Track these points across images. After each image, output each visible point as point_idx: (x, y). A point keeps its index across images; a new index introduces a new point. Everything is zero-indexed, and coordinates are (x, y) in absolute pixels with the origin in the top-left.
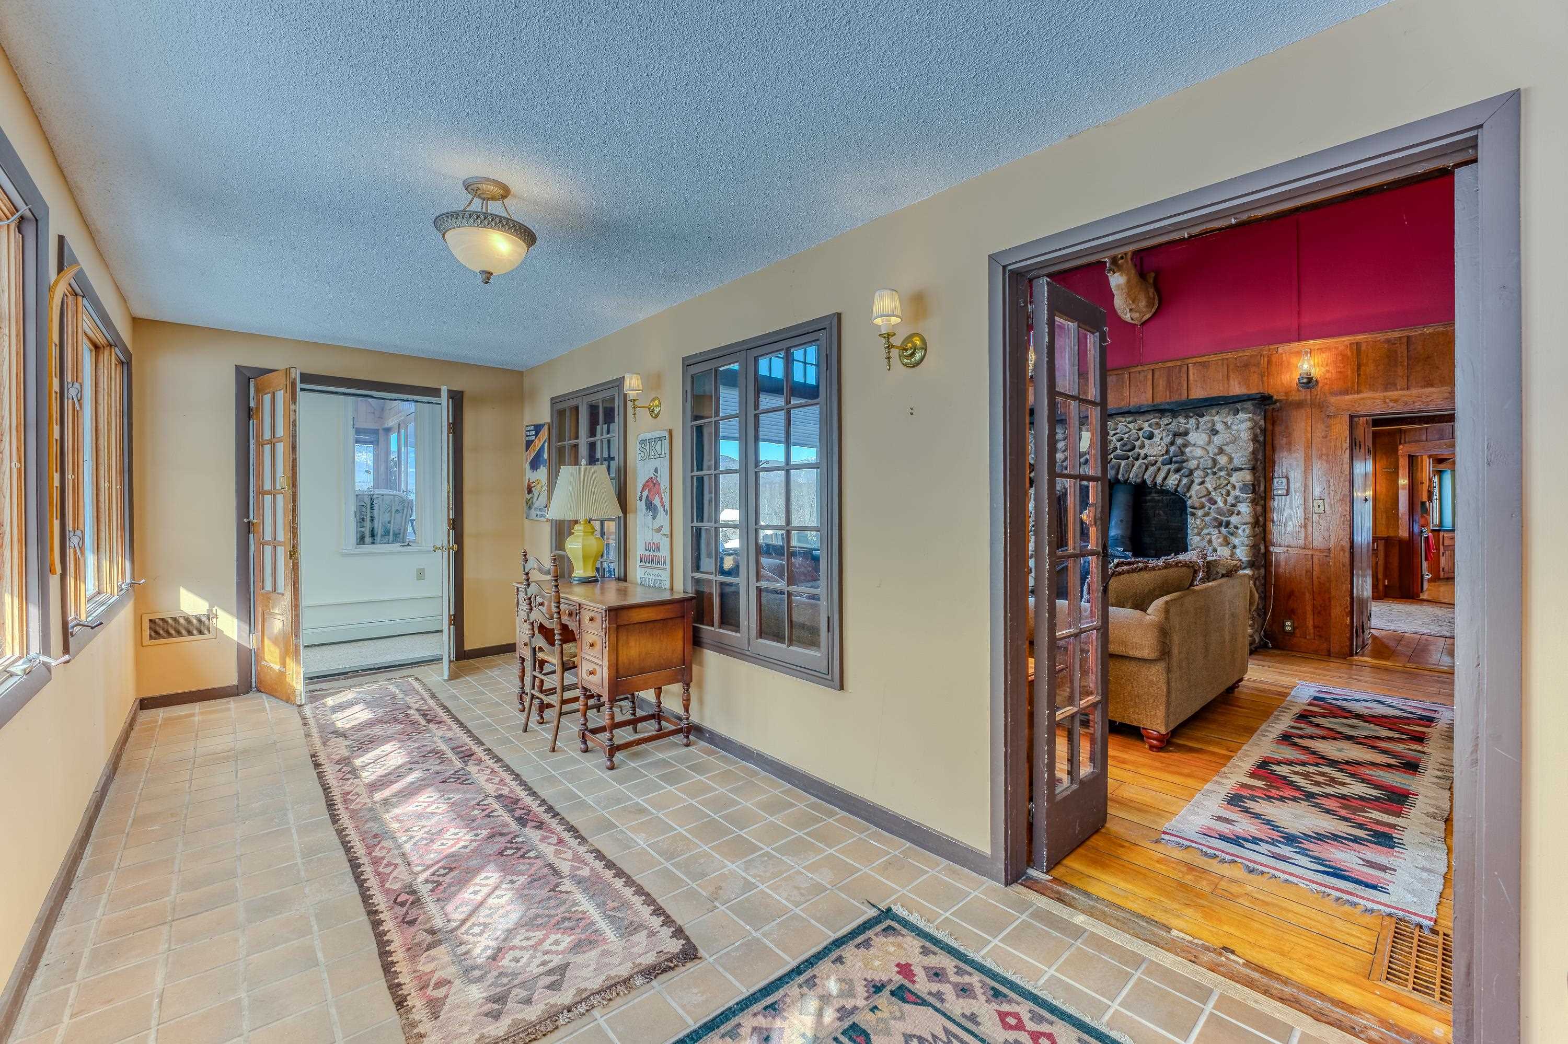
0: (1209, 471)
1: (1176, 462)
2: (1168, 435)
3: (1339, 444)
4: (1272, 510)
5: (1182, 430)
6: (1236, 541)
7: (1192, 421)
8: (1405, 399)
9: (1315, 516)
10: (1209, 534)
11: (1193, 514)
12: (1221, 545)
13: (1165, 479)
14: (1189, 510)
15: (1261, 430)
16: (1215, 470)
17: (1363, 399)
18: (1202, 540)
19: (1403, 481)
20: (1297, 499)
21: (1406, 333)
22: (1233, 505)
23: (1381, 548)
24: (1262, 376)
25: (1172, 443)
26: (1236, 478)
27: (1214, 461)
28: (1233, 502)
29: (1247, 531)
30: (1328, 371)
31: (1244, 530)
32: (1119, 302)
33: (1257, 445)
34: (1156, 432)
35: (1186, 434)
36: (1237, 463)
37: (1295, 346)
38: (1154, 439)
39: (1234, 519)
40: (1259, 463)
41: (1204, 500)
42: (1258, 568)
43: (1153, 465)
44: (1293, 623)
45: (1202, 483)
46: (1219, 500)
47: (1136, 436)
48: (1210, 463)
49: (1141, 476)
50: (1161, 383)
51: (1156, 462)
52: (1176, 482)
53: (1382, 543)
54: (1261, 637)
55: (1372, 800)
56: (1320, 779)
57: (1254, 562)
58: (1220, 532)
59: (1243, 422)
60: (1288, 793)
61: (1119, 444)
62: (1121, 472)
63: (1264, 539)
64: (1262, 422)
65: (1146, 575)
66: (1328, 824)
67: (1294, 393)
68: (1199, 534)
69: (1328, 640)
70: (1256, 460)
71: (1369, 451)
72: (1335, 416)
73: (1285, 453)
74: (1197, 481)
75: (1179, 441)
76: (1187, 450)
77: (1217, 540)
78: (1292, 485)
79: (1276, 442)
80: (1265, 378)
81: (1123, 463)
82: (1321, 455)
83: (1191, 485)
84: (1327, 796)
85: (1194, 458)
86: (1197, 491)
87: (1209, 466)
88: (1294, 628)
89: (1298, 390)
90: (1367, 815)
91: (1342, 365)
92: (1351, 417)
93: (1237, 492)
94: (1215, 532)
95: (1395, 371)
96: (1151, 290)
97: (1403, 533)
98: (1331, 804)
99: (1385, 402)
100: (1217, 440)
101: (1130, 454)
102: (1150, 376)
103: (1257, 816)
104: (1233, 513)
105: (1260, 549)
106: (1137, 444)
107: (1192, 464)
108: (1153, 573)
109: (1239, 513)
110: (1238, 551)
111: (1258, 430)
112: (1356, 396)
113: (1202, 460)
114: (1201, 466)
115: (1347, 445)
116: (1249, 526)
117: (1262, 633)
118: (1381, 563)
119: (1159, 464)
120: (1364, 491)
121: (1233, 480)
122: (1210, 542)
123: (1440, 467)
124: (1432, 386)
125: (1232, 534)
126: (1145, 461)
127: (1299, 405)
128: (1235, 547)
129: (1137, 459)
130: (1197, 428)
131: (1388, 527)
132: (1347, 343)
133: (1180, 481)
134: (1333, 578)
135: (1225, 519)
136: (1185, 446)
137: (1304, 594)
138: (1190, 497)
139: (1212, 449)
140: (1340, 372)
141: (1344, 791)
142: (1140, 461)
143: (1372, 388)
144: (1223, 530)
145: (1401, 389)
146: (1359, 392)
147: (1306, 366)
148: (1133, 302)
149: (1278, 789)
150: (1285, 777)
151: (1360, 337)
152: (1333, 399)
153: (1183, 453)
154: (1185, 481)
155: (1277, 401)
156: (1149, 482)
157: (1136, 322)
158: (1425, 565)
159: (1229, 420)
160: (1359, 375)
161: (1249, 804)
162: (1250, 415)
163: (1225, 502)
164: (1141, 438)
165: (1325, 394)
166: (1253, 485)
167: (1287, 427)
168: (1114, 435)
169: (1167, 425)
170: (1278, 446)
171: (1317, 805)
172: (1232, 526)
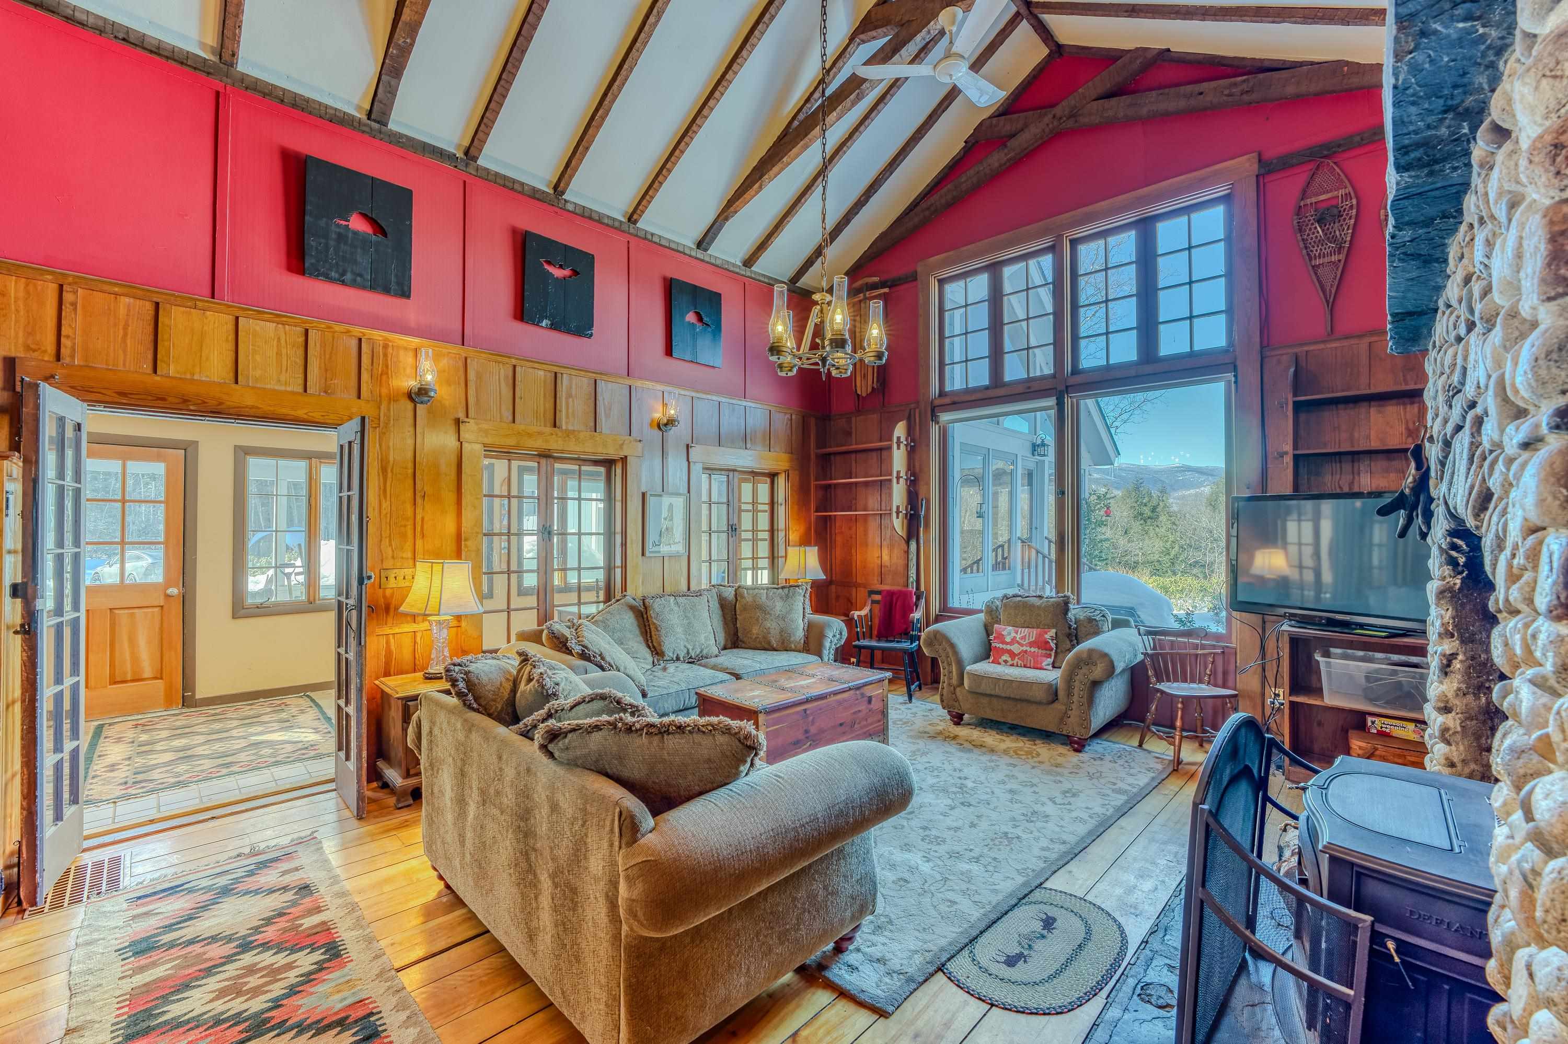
55: (172, 993)
56: (254, 981)
60: (270, 933)
66: (206, 925)
84: (229, 959)
90: (169, 966)
98: (216, 951)
103: (272, 891)
141: (213, 983)
149: (285, 930)
150: (293, 950)
161: (289, 896)
171: (229, 939)
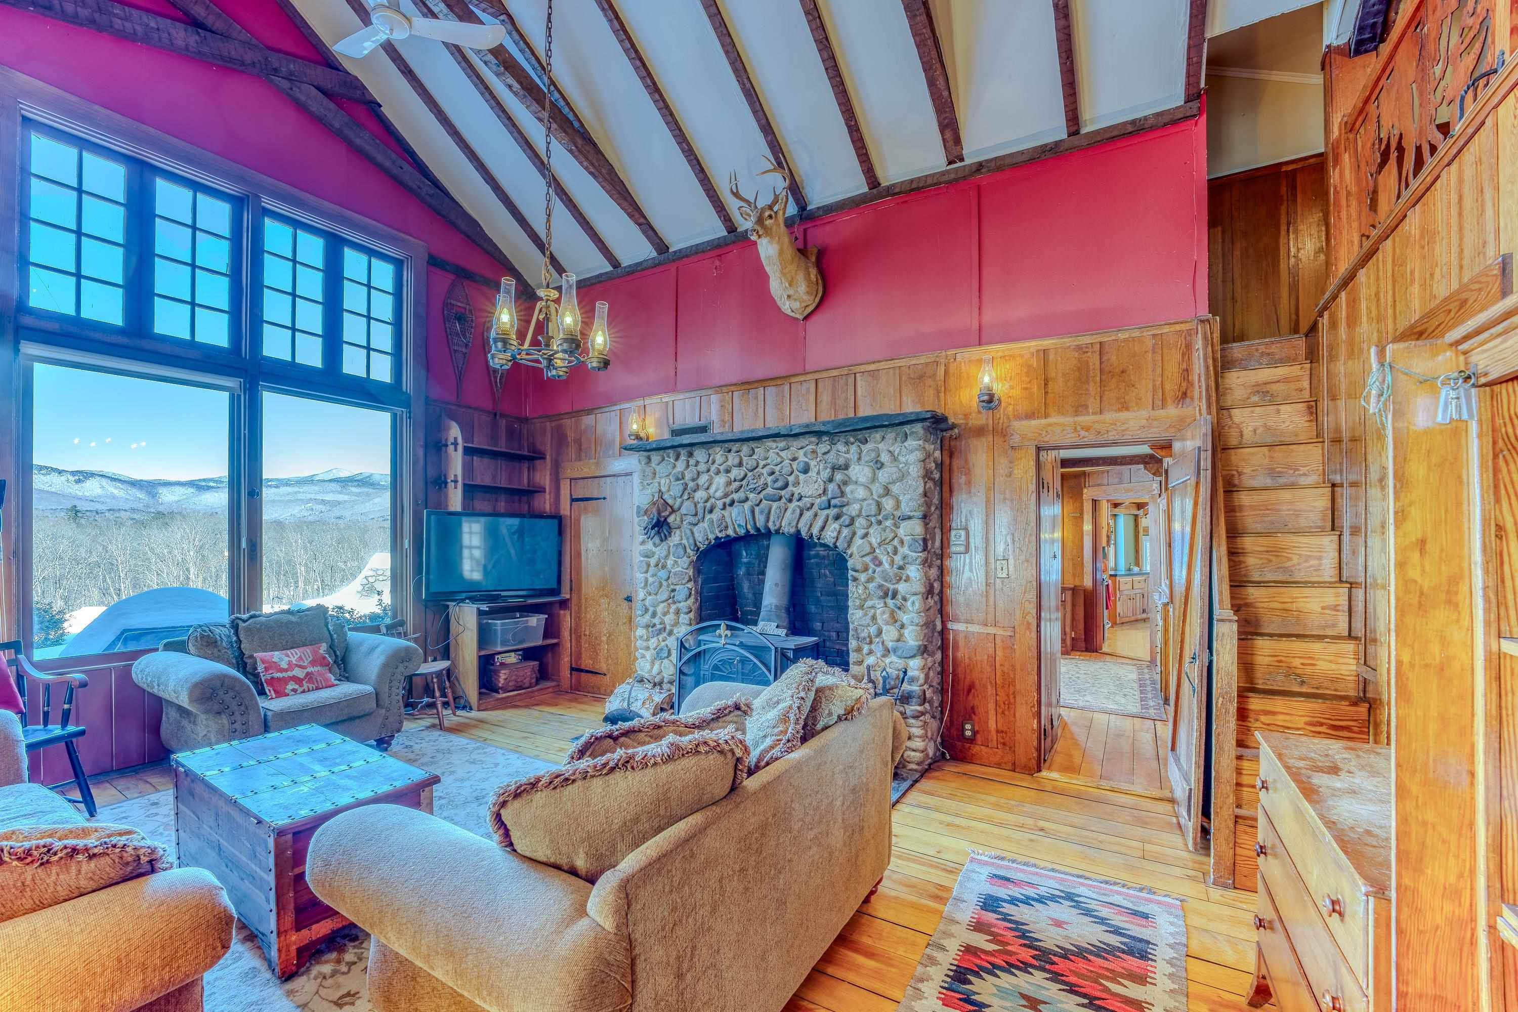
0: (873, 519)
1: (835, 506)
2: (826, 468)
3: (1024, 486)
4: (950, 572)
5: (841, 461)
6: (905, 618)
7: (853, 449)
8: (1097, 426)
9: (998, 581)
10: (872, 607)
11: (855, 579)
12: (887, 624)
13: (823, 528)
14: (851, 573)
15: (937, 465)
16: (880, 518)
17: (1050, 425)
18: (866, 615)
19: (1088, 527)
20: (978, 558)
21: (1096, 339)
22: (901, 568)
23: (1069, 599)
24: (938, 392)
25: (831, 480)
26: (904, 530)
27: (879, 506)
28: (901, 563)
29: (917, 604)
30: (1012, 388)
31: (913, 603)
32: (776, 287)
33: (930, 484)
34: (812, 463)
35: (846, 467)
36: (905, 509)
37: (974, 352)
38: (810, 474)
39: (902, 587)
40: (933, 509)
41: (867, 559)
42: (932, 654)
43: (808, 509)
44: (973, 726)
45: (866, 535)
46: (884, 559)
47: (789, 469)
48: (874, 508)
49: (794, 523)
50: (825, 397)
51: (813, 505)
52: (835, 534)
53: (1069, 593)
54: (936, 746)
57: (926, 647)
58: (886, 605)
59: (912, 451)
61: (770, 479)
62: (772, 518)
63: (941, 612)
64: (937, 454)
65: (623, 782)
67: (974, 415)
68: (861, 607)
69: (1012, 749)
70: (928, 505)
71: (1058, 496)
72: (1020, 447)
73: (964, 496)
74: (860, 532)
75: (839, 477)
76: (848, 489)
77: (883, 616)
78: (972, 540)
79: (954, 481)
80: (942, 395)
81: (775, 505)
82: (1005, 499)
83: (852, 538)
85: (857, 500)
86: (859, 547)
87: (873, 513)
88: (975, 733)
89: (979, 412)
91: (1028, 380)
92: (1039, 449)
93: (905, 550)
94: (879, 604)
95: (1087, 390)
96: (813, 272)
97: (1088, 583)
99: (1075, 429)
100: (883, 476)
101: (783, 493)
102: (813, 390)
104: (901, 579)
105: (935, 625)
106: (791, 479)
107: (853, 509)
108: (650, 772)
109: (907, 579)
110: (906, 632)
111: (933, 465)
112: (1044, 421)
113: (865, 503)
114: (864, 514)
115: (1033, 487)
116: (920, 597)
117: (939, 739)
118: (1069, 615)
119: (815, 508)
120: (1053, 532)
121: (901, 532)
122: (874, 618)
123: (1116, 511)
124: (1127, 409)
125: (899, 608)
126: (800, 504)
127: (980, 431)
128: (902, 626)
129: (790, 501)
130: (859, 459)
131: (1074, 575)
132: (1033, 350)
133: (839, 532)
134: (1018, 667)
135: (891, 587)
136: (845, 483)
137: (985, 687)
138: (851, 556)
139: (877, 489)
140: (1026, 389)
142: (795, 504)
143: (1061, 411)
144: (890, 602)
145: (1094, 413)
146: (1046, 416)
147: (986, 379)
148: (790, 285)
151: (1047, 343)
152: (1017, 424)
153: (843, 494)
154: (845, 532)
155: (953, 427)
156: (804, 534)
157: (798, 316)
158: (1106, 612)
159: (896, 449)
160: (1046, 393)
162: (921, 442)
163: (892, 563)
164: (796, 472)
165: (1008, 418)
166: (925, 541)
167: (966, 461)
168: (764, 466)
169: (825, 454)
170: (956, 487)
172: (899, 597)
